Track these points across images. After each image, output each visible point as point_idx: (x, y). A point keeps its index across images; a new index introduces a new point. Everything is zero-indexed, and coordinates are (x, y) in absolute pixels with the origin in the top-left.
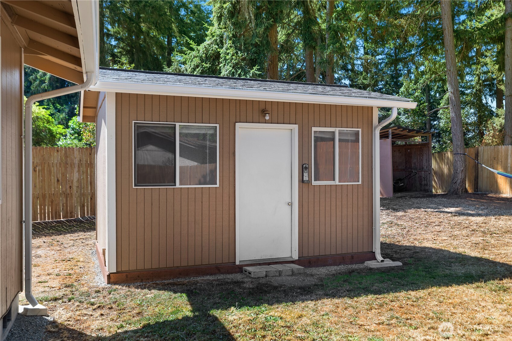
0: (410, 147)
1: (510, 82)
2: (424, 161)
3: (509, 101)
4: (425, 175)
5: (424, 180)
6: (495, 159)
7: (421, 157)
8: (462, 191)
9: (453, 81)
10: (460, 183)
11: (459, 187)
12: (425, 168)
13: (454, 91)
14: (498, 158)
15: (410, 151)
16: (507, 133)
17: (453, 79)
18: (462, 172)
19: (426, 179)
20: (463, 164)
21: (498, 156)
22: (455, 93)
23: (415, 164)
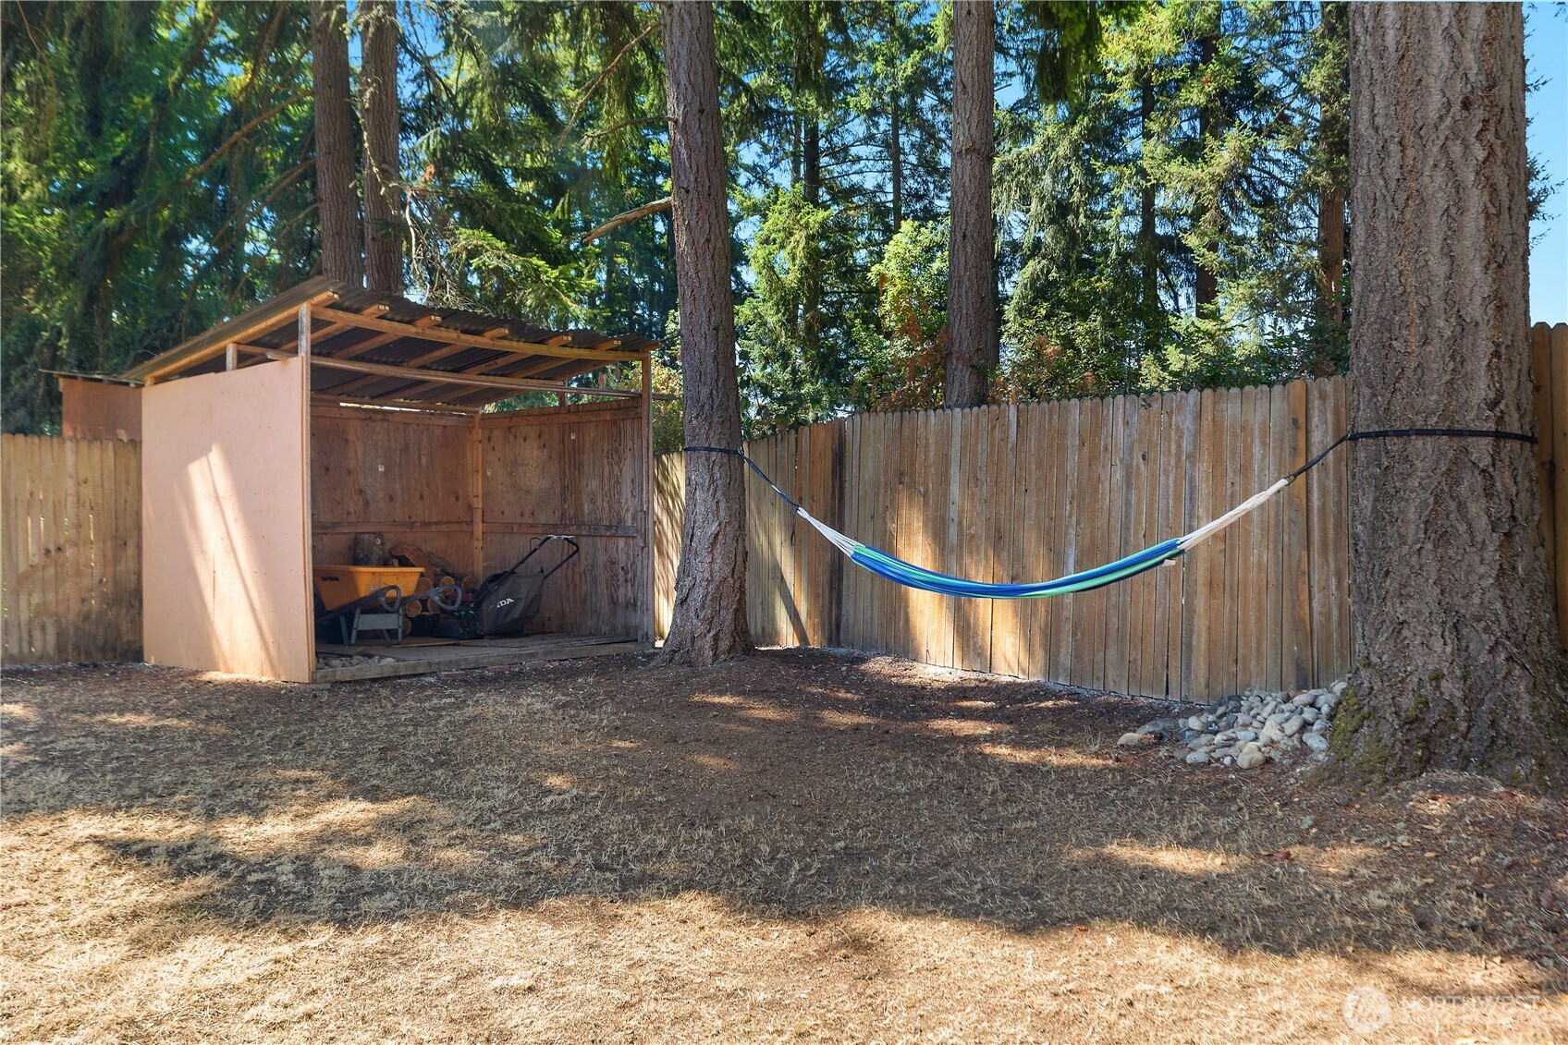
0: (574, 418)
1: (968, 82)
2: (626, 489)
3: (967, 179)
4: (627, 554)
5: (626, 580)
6: (901, 483)
7: (616, 468)
8: (715, 648)
9: (684, 65)
10: (704, 603)
11: (700, 628)
12: (629, 523)
13: (685, 114)
14: (912, 474)
15: (578, 436)
16: (956, 346)
17: (683, 52)
18: (713, 544)
19: (630, 575)
20: (722, 505)
21: (912, 464)
22: (694, 125)
23: (593, 501)
